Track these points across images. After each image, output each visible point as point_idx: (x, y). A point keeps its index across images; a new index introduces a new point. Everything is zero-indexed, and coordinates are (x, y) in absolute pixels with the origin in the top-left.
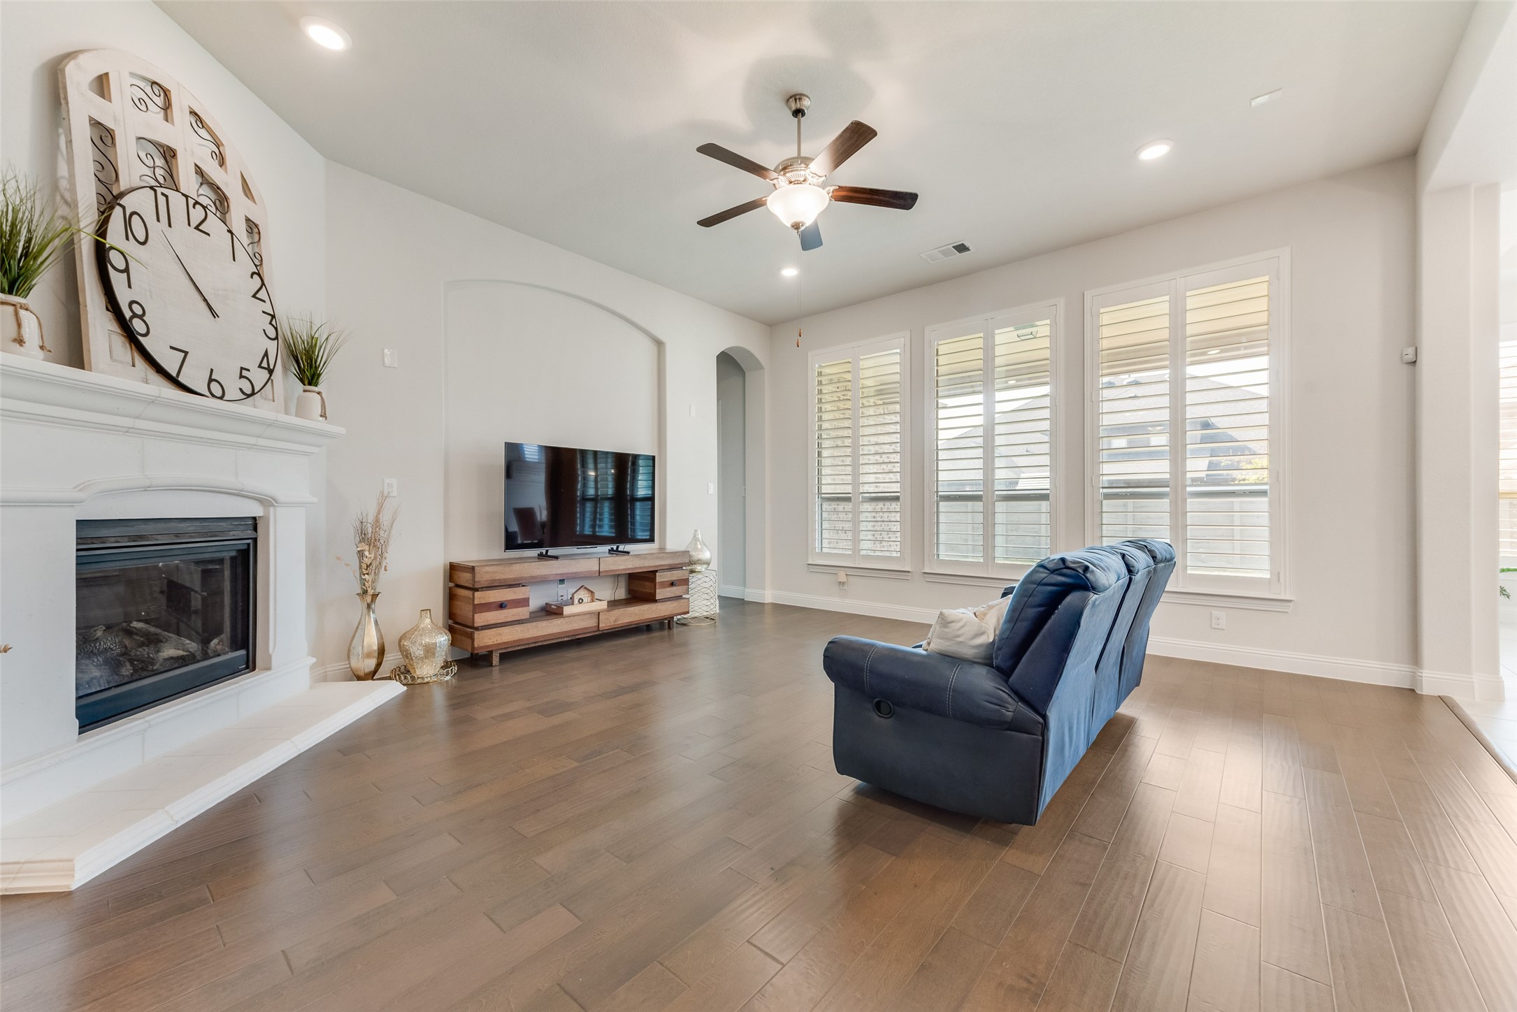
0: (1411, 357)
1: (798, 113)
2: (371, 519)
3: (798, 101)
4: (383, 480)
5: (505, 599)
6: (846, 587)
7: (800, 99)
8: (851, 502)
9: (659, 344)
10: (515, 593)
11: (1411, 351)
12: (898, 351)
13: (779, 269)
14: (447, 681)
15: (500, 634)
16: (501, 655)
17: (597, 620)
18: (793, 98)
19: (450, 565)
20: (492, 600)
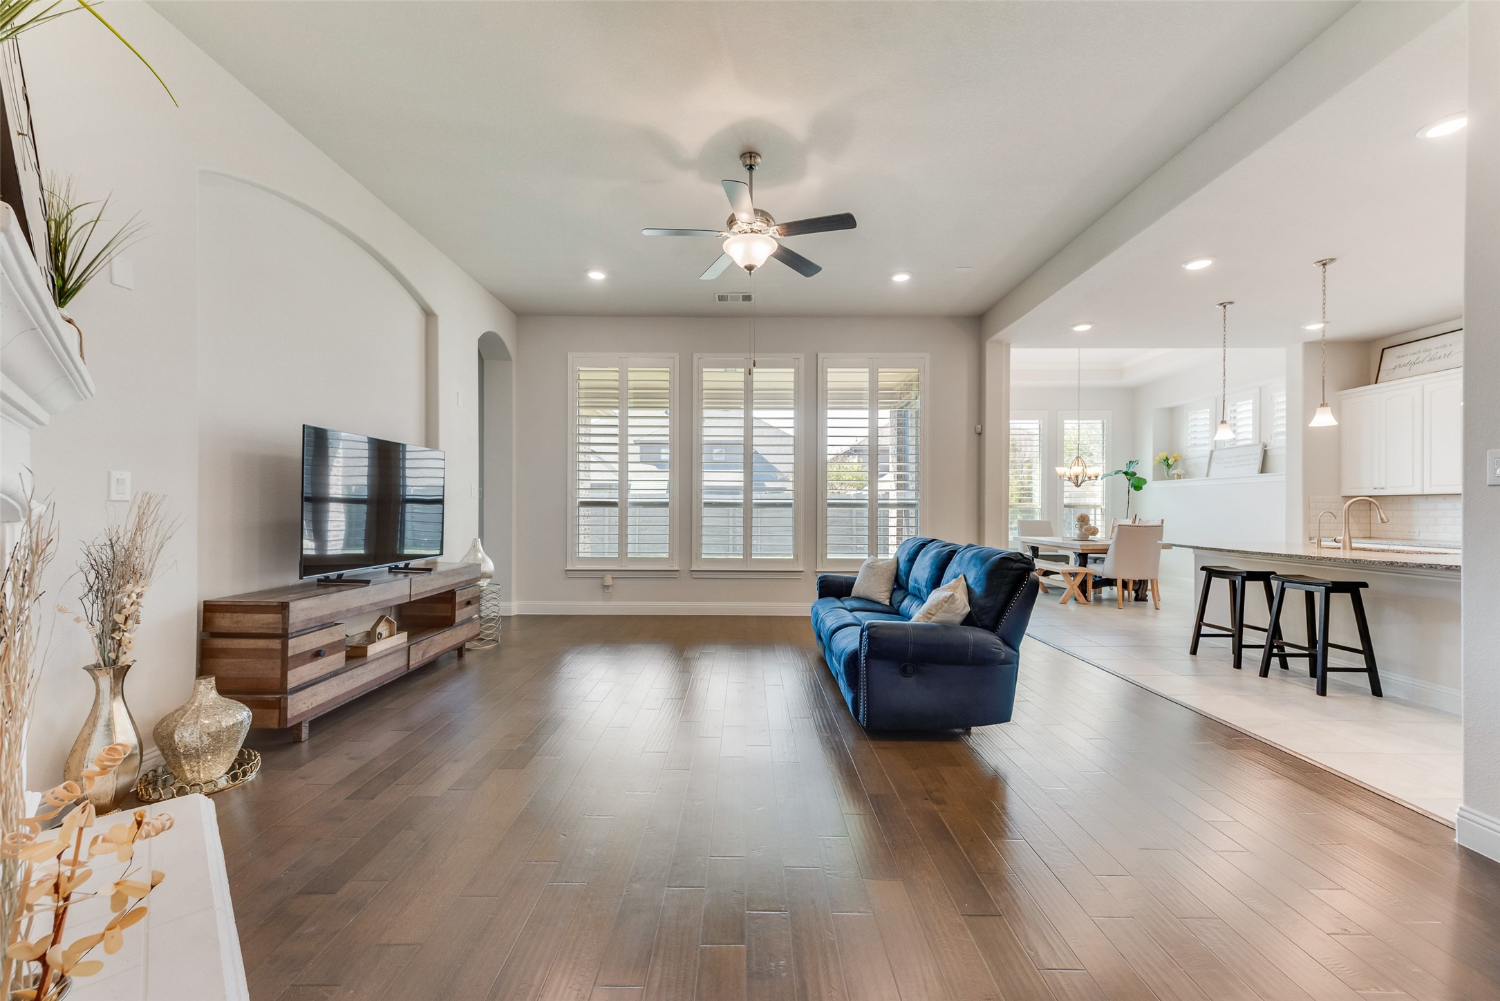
0: (979, 430)
1: (751, 168)
2: (125, 541)
3: (753, 158)
4: (109, 473)
5: (321, 645)
6: (610, 590)
7: (755, 157)
8: (617, 507)
9: (429, 315)
10: (331, 634)
11: (979, 427)
12: (668, 369)
13: (587, 271)
14: (252, 782)
15: (315, 695)
16: (310, 722)
17: (405, 657)
18: (749, 155)
19: (205, 605)
20: (307, 648)
